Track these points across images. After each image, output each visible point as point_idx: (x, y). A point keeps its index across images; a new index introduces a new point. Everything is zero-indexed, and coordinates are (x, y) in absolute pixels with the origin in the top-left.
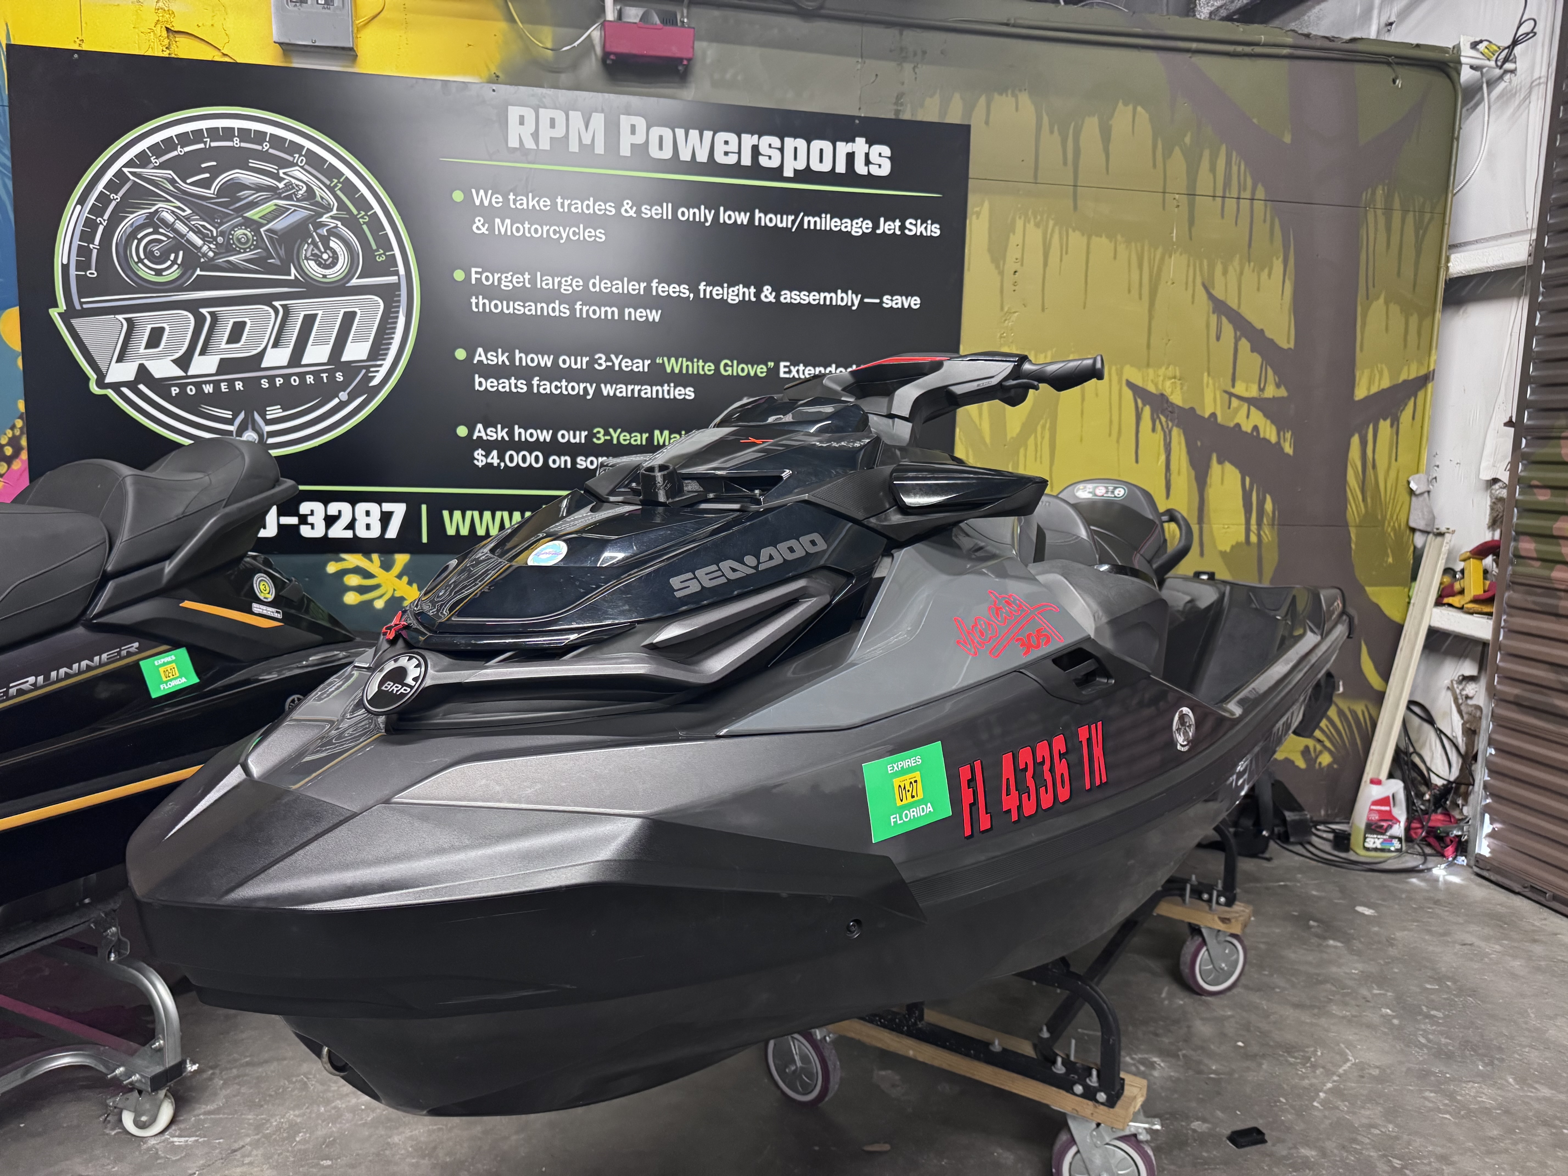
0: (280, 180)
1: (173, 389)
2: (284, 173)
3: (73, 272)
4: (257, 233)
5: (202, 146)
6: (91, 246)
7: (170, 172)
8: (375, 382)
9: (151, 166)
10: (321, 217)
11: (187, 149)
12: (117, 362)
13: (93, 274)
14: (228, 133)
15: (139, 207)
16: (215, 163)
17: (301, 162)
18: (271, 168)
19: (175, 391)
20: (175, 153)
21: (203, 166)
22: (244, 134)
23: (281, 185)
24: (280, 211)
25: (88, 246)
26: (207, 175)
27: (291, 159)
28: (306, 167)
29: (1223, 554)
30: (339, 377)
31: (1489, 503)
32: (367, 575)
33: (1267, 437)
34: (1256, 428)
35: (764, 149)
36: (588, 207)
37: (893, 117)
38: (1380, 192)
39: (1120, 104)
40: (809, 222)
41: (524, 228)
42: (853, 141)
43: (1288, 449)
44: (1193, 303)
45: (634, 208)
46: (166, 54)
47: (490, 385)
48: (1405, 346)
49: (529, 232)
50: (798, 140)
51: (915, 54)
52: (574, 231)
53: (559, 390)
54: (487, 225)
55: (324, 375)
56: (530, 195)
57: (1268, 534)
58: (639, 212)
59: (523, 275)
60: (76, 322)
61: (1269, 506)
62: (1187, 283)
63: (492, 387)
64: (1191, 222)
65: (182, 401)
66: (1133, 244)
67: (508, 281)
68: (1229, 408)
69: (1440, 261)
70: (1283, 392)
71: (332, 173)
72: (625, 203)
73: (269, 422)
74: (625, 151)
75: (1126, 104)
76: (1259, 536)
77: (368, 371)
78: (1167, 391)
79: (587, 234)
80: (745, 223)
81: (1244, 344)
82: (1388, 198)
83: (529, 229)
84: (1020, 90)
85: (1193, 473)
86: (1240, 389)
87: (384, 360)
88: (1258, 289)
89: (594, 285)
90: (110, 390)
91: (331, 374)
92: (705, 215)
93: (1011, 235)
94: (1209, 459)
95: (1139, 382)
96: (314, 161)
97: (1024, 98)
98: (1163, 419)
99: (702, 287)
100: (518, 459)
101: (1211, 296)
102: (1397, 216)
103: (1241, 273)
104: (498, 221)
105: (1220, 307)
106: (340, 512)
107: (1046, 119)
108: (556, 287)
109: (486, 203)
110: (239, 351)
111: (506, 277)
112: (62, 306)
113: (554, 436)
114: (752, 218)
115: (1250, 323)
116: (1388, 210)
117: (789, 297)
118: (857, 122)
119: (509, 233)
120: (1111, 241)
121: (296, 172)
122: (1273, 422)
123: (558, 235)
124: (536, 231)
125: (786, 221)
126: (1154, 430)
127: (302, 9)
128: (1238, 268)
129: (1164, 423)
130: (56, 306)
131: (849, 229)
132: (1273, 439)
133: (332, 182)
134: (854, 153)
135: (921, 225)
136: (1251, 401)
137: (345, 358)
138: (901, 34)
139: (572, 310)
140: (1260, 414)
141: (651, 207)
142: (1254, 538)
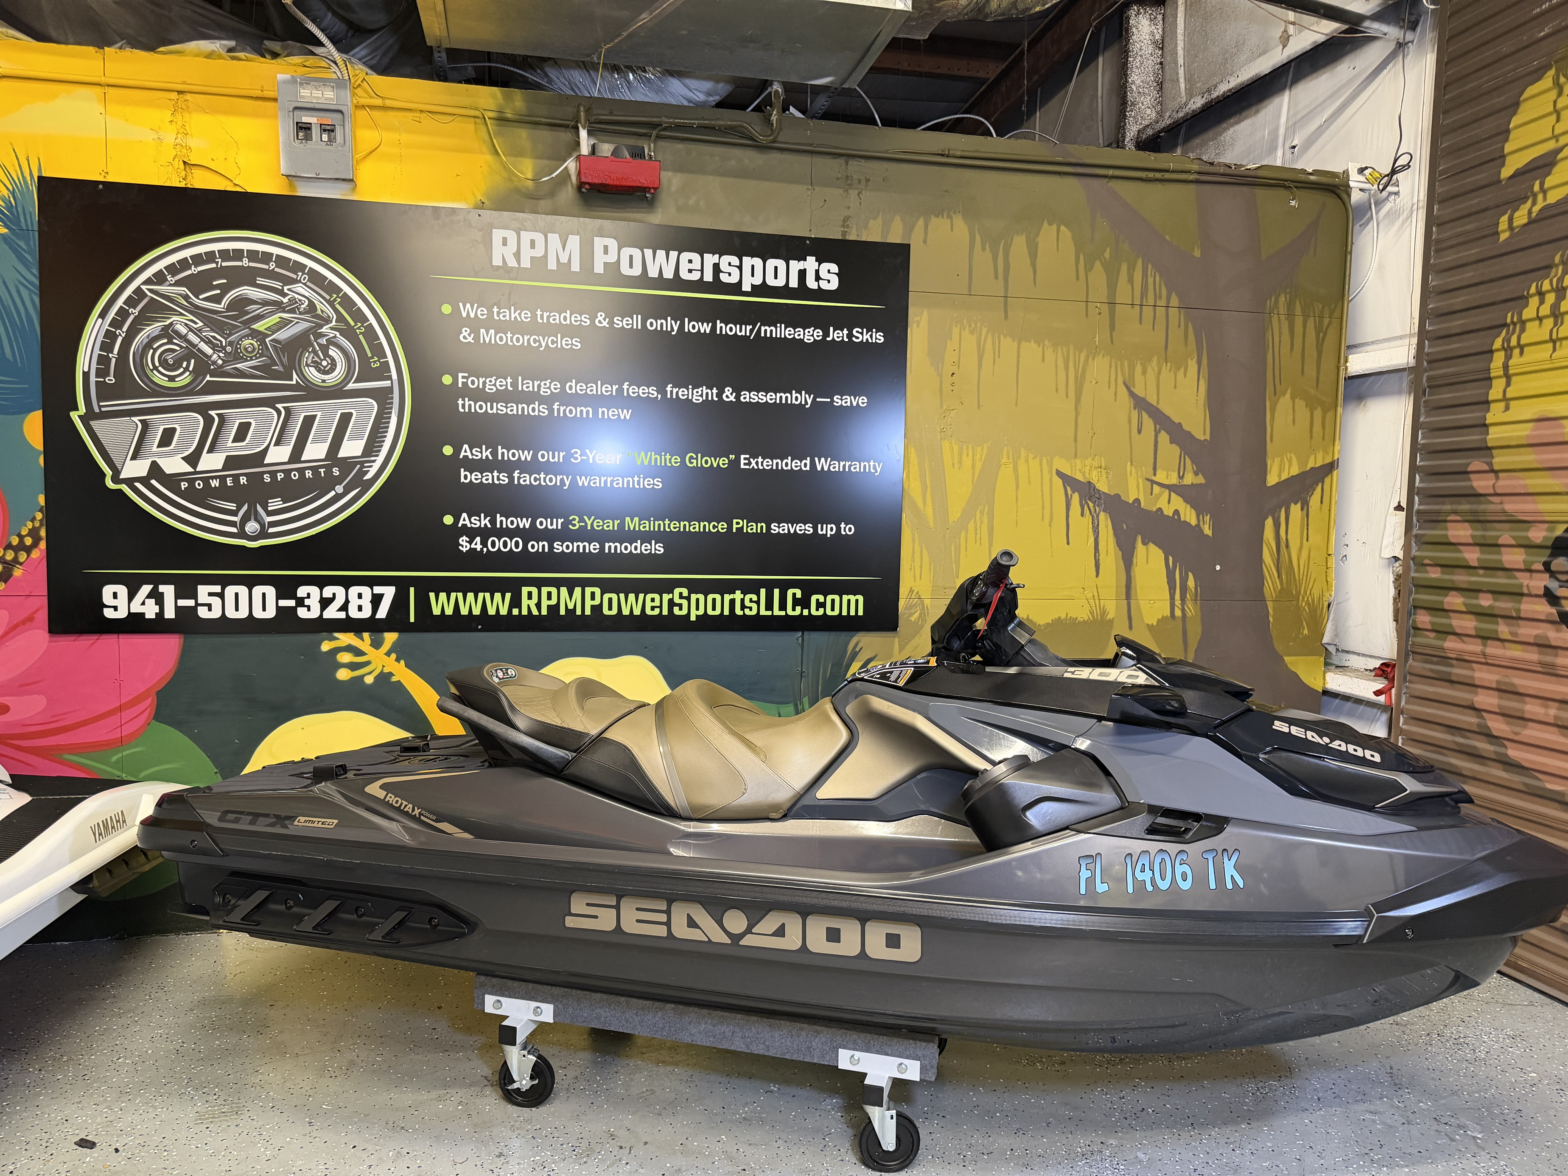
0: (284, 295)
1: (182, 484)
2: (288, 290)
3: (93, 379)
4: (262, 342)
5: (214, 265)
6: (110, 355)
7: (185, 289)
8: (368, 476)
9: (168, 283)
10: (322, 328)
11: (200, 268)
12: (132, 459)
13: (112, 380)
14: (238, 254)
15: (155, 320)
16: (225, 281)
17: (304, 280)
18: (277, 285)
19: (184, 485)
20: (189, 272)
21: (215, 283)
22: (253, 255)
23: (285, 300)
24: (283, 324)
25: (108, 355)
26: (219, 291)
27: (295, 276)
28: (308, 284)
29: (1150, 627)
30: (336, 472)
31: (1392, 579)
32: (358, 652)
33: (1188, 521)
34: (1176, 512)
35: (724, 267)
36: (565, 318)
37: (840, 238)
38: (1282, 299)
39: (1046, 224)
40: (766, 331)
41: (507, 337)
42: (805, 260)
43: (1207, 531)
44: (1115, 400)
45: (607, 320)
46: (182, 185)
47: (474, 477)
48: (1311, 437)
49: (512, 341)
50: (755, 259)
51: (860, 181)
52: (552, 340)
53: (538, 482)
54: (472, 335)
55: (322, 470)
56: (512, 308)
57: (1192, 609)
58: (611, 323)
59: (505, 379)
60: (94, 424)
61: (1191, 583)
62: (1109, 383)
63: (476, 479)
64: (1112, 327)
65: (191, 495)
66: (1059, 349)
67: (492, 385)
68: (1151, 494)
69: (1340, 361)
70: (1200, 480)
71: (332, 288)
72: (599, 315)
73: (270, 513)
74: (599, 269)
75: (1050, 224)
76: (1183, 610)
77: (363, 467)
78: (1094, 480)
79: (565, 343)
80: (708, 331)
81: (1164, 437)
82: (1290, 306)
83: (512, 338)
84: (955, 213)
85: (1120, 553)
86: (1161, 477)
87: (377, 456)
88: (1175, 387)
89: (571, 388)
90: (124, 485)
91: (329, 468)
92: (671, 325)
93: (949, 341)
94: (1135, 540)
95: (1068, 472)
96: (316, 279)
97: (959, 221)
98: (1091, 505)
99: (669, 389)
100: (499, 544)
101: (1132, 394)
102: (1299, 321)
103: (1159, 373)
104: (483, 331)
105: (1141, 404)
106: (334, 594)
107: (978, 238)
108: (536, 390)
109: (472, 315)
110: (243, 449)
111: (490, 381)
112: (82, 410)
113: (533, 524)
114: (714, 328)
115: (1169, 417)
116: (1290, 316)
117: (747, 397)
118: (808, 242)
119: (493, 342)
120: (1039, 346)
121: (299, 288)
122: (1192, 506)
123: (538, 344)
124: (518, 340)
125: (744, 331)
126: (1082, 515)
127: (307, 146)
128: (1156, 369)
129: (1092, 508)
130: (77, 409)
131: (802, 337)
132: (1194, 522)
133: (331, 297)
134: (805, 269)
135: (867, 333)
136: (1171, 488)
137: (342, 454)
138: (847, 164)
139: (551, 410)
140: (1181, 499)
141: (623, 319)
142: (1178, 613)
